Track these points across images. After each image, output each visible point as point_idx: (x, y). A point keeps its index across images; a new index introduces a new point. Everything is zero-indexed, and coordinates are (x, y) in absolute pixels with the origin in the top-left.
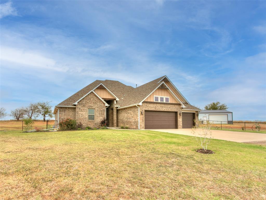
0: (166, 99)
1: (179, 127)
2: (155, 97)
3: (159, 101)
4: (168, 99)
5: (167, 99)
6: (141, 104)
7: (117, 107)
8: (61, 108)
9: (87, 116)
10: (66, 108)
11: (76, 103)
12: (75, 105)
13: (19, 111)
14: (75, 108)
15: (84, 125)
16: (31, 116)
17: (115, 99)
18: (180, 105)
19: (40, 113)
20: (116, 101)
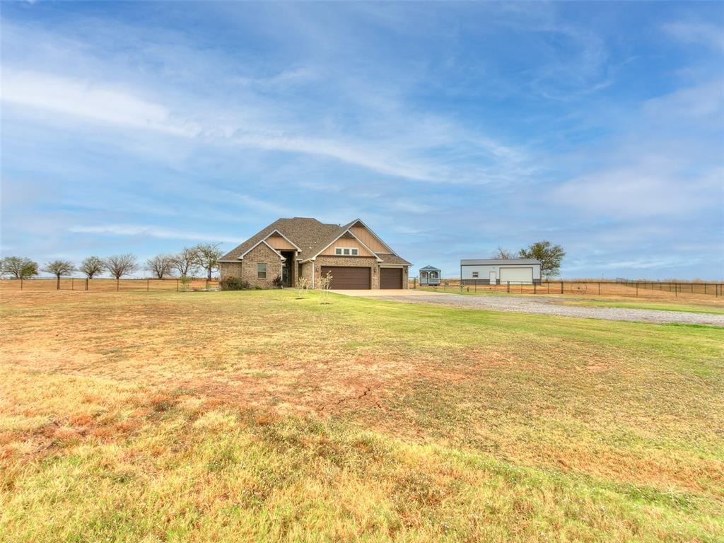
0: (353, 250)
1: (372, 287)
2: (337, 250)
3: (343, 254)
4: (356, 250)
5: (355, 252)
6: (314, 258)
7: (298, 261)
8: (224, 263)
9: (256, 274)
10: (230, 263)
11: (242, 257)
12: (241, 260)
13: (161, 260)
14: (241, 263)
15: (252, 284)
16: (186, 271)
17: (297, 250)
18: (375, 258)
19: (202, 264)
20: (299, 253)
